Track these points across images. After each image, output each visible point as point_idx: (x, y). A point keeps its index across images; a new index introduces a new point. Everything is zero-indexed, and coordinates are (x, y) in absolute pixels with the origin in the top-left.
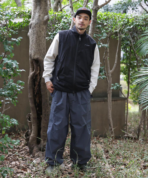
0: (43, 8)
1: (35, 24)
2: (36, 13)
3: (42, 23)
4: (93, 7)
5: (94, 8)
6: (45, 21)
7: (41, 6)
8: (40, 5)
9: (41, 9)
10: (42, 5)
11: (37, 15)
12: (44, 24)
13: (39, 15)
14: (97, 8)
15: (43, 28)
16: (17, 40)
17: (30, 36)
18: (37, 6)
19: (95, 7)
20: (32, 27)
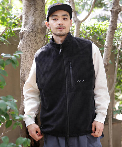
0: (39, 9)
1: (29, 33)
2: (30, 17)
3: (39, 31)
4: (113, 8)
5: (115, 10)
6: (43, 28)
7: (36, 7)
8: (35, 5)
9: (36, 11)
10: (37, 5)
11: (31, 19)
12: (41, 33)
13: (34, 20)
14: (118, 9)
15: (40, 38)
16: (13, 57)
17: (21, 49)
18: (31, 7)
19: (116, 8)
20: (24, 37)
